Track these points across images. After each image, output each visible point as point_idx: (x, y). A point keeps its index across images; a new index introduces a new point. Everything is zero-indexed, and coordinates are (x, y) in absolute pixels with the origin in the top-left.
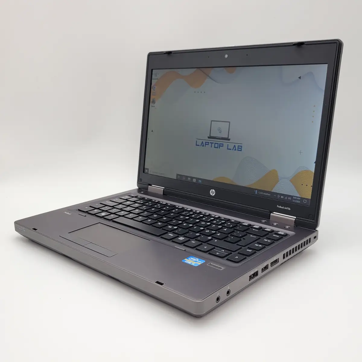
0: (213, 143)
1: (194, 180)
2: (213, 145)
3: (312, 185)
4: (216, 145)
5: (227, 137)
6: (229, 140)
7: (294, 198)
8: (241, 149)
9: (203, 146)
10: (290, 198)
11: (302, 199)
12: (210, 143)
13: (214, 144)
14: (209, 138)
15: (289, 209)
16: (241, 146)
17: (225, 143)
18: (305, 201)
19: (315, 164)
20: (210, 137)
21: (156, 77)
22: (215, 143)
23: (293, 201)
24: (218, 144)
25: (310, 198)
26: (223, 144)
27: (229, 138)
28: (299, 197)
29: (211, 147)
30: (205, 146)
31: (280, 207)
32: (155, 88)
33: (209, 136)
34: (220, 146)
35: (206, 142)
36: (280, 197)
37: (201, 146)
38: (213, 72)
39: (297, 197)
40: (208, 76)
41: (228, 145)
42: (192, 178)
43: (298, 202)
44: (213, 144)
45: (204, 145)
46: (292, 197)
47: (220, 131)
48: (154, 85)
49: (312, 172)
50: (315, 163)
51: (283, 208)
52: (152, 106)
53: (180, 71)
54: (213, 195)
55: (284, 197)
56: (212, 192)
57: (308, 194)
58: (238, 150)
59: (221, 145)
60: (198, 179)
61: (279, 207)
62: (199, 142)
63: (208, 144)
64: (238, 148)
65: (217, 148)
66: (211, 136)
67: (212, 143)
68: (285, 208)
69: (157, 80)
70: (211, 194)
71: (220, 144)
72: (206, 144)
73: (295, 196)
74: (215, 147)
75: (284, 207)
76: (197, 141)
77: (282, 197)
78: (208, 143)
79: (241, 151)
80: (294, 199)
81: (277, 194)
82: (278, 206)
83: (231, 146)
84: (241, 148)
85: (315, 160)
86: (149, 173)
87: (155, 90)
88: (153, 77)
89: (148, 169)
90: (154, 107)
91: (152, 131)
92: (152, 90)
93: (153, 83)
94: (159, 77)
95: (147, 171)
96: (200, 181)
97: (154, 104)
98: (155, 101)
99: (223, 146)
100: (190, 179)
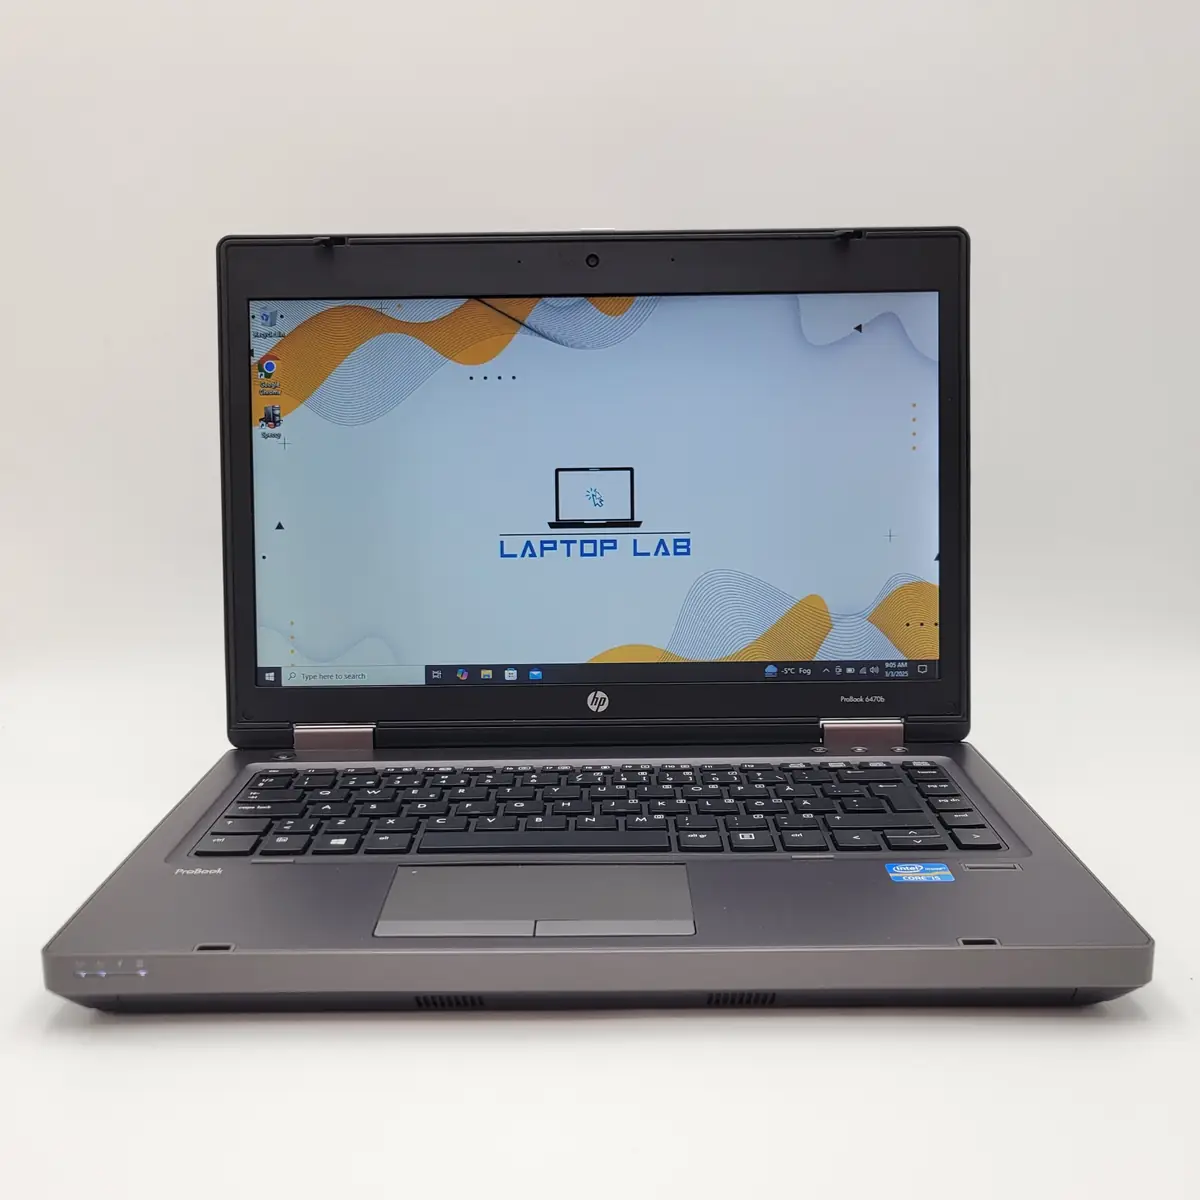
0: (575, 542)
1: (511, 675)
2: (575, 548)
3: (938, 621)
4: (589, 548)
5: (629, 517)
6: (638, 524)
7: (887, 665)
8: (689, 550)
9: (533, 555)
10: (874, 670)
11: (913, 664)
12: (562, 542)
13: (579, 543)
14: (552, 525)
15: (882, 699)
16: (688, 541)
17: (624, 537)
18: (922, 669)
19: (937, 562)
20: (558, 524)
21: (273, 330)
22: (583, 542)
23: (887, 675)
24: (594, 542)
25: (934, 654)
26: (614, 541)
27: (636, 520)
28: (904, 661)
29: (569, 555)
30: (542, 555)
31: (851, 699)
32: (270, 366)
33: (554, 521)
34: (603, 548)
35: (542, 542)
36: (844, 670)
37: (523, 556)
38: (540, 313)
39: (897, 662)
40: (523, 325)
41: (635, 541)
42: (499, 669)
43: (901, 674)
44: (572, 545)
45: (537, 551)
46: (881, 664)
47: (597, 501)
48: (267, 357)
49: (934, 586)
50: (936, 559)
51: (861, 700)
52: (265, 436)
53: (393, 309)
54: (602, 709)
55: (857, 670)
56: (598, 702)
57: (928, 647)
58: (676, 553)
59: (605, 545)
60: (523, 669)
61: (846, 699)
62: (515, 546)
63: (555, 548)
64: (676, 547)
65: (594, 554)
66: (561, 518)
67: (568, 543)
68: (867, 700)
69: (275, 341)
70: (593, 708)
71: (602, 542)
72: (543, 549)
73: (889, 661)
74: (583, 554)
75: (864, 698)
76: (502, 542)
77: (849, 670)
78: (555, 542)
79: (688, 553)
80: (889, 669)
81: (832, 664)
82: (842, 698)
83: (648, 544)
84: (687, 547)
85: (936, 551)
86: (285, 682)
87: (272, 377)
88: (257, 326)
89: (277, 671)
90: (278, 436)
91: (280, 527)
92: (257, 377)
93: (260, 348)
94: (285, 326)
95: (270, 677)
96: (536, 674)
97: (275, 426)
98: (279, 416)
99: (615, 547)
100: (490, 672)
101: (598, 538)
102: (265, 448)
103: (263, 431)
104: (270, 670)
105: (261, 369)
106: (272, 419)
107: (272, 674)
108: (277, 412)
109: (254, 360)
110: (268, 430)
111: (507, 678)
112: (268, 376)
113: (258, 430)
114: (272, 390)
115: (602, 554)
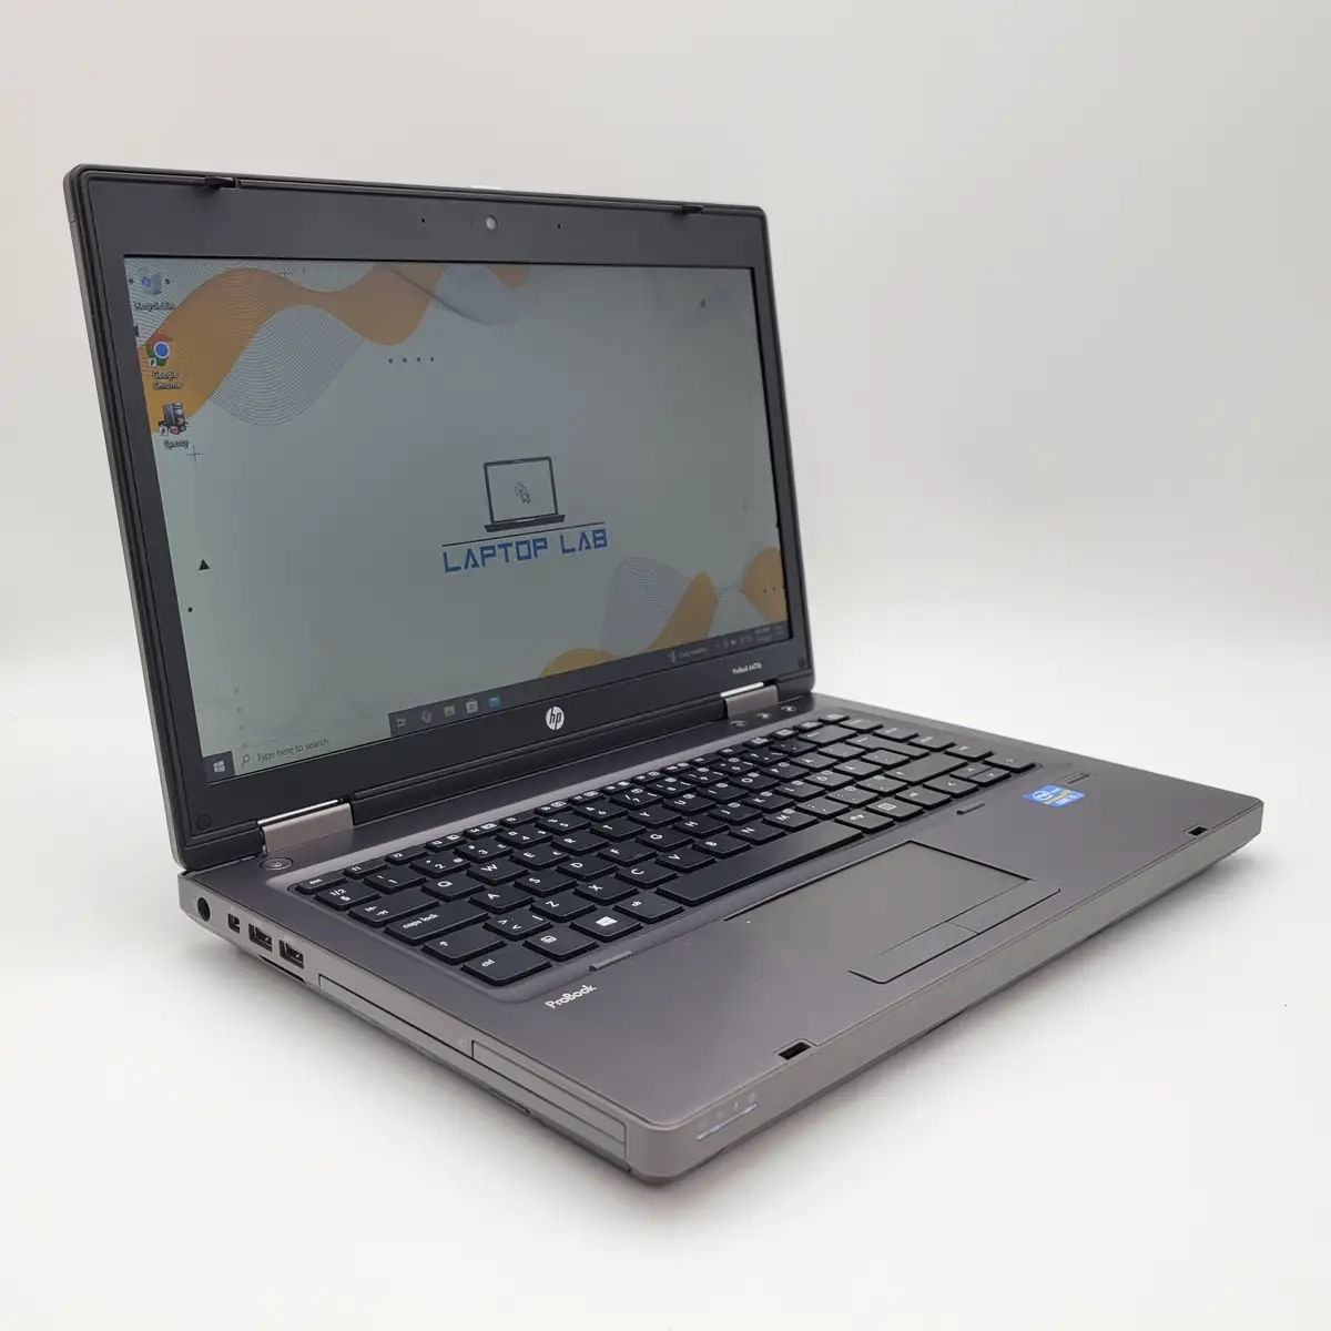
0: (511, 545)
1: (472, 707)
2: (512, 551)
3: (782, 584)
4: (523, 550)
5: (553, 512)
6: (561, 519)
7: (757, 632)
8: (605, 541)
9: (475, 565)
10: (750, 638)
11: (773, 628)
12: (500, 546)
13: (514, 545)
14: (489, 529)
16: (603, 531)
17: (551, 533)
18: (777, 631)
19: (777, 529)
20: (491, 528)
21: (159, 299)
22: (518, 544)
23: (758, 641)
24: (527, 542)
25: (783, 615)
26: (544, 540)
27: (560, 513)
28: (767, 626)
29: (507, 561)
30: (484, 564)
31: (741, 671)
32: (163, 351)
33: (489, 523)
34: (536, 548)
35: (483, 549)
36: (729, 644)
37: (466, 567)
38: (450, 280)
39: (763, 627)
40: (431, 294)
41: (562, 537)
42: (459, 702)
43: (766, 639)
44: (509, 549)
45: (479, 560)
46: (752, 631)
47: (525, 497)
49: (776, 549)
50: (775, 527)
51: (747, 670)
52: (169, 445)
54: (559, 725)
55: (738, 641)
56: (555, 719)
58: (596, 547)
59: (537, 544)
60: (481, 697)
61: (736, 671)
63: (494, 555)
64: (595, 539)
65: (529, 557)
66: (496, 519)
67: (505, 546)
68: (750, 668)
69: (164, 315)
70: (552, 726)
71: (534, 541)
72: (484, 557)
73: (757, 628)
74: (519, 558)
75: (748, 667)
76: (445, 555)
77: (733, 642)
78: (492, 548)
80: (759, 636)
81: (719, 638)
82: (734, 670)
83: (572, 539)
84: (604, 538)
85: (775, 518)
86: (240, 769)
87: (168, 364)
88: (137, 294)
89: (227, 757)
90: (185, 444)
91: (204, 566)
92: (147, 366)
93: (146, 324)
94: (173, 294)
95: (220, 767)
96: (495, 700)
97: (180, 431)
98: (182, 416)
99: (545, 547)
100: (452, 708)
102: (170, 464)
103: (166, 438)
104: (217, 758)
105: (151, 355)
106: (174, 422)
107: (221, 763)
108: (179, 412)
109: (141, 341)
110: (172, 438)
111: (469, 711)
112: (161, 363)
113: (158, 438)
114: (169, 383)
115: (536, 556)
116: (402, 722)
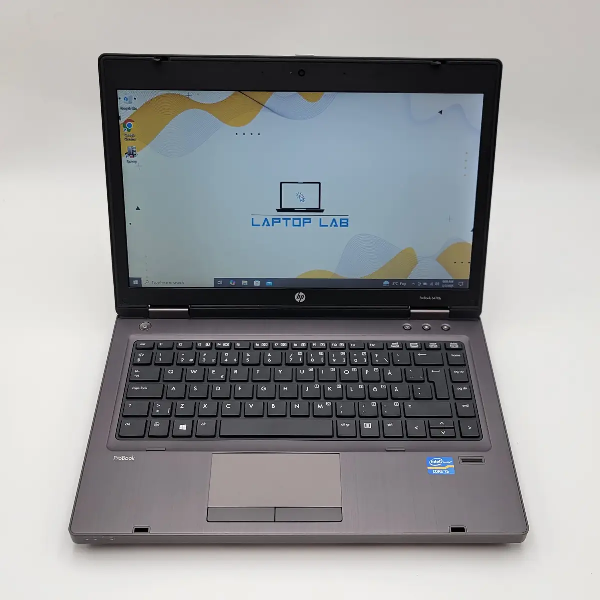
0: (290, 219)
1: (257, 284)
2: (290, 223)
3: (470, 262)
4: (297, 223)
5: (318, 208)
6: (322, 211)
7: (444, 282)
8: (348, 224)
9: (269, 225)
10: (438, 284)
11: (456, 281)
12: (283, 219)
13: (292, 220)
14: (278, 211)
15: (440, 299)
16: (347, 220)
17: (315, 217)
18: (461, 284)
19: (472, 233)
20: (282, 210)
21: (130, 106)
22: (294, 219)
23: (443, 286)
24: (300, 220)
25: (467, 277)
26: (310, 219)
27: (322, 209)
28: (452, 280)
29: (287, 226)
30: (273, 226)
31: (425, 298)
32: (130, 126)
33: (280, 209)
34: (304, 223)
35: (273, 219)
36: (422, 285)
37: (263, 226)
38: (275, 100)
39: (449, 280)
40: (264, 106)
41: (321, 219)
42: (251, 281)
43: (450, 286)
44: (288, 221)
45: (271, 224)
46: (441, 281)
47: (302, 199)
49: (470, 244)
50: (472, 231)
51: (430, 298)
52: (129, 162)
53: (195, 96)
54: (302, 301)
55: (429, 284)
56: (300, 298)
57: (464, 273)
58: (341, 226)
59: (306, 221)
60: (263, 281)
61: (422, 298)
62: (259, 221)
63: (280, 222)
64: (341, 223)
65: (300, 226)
66: (283, 207)
67: (287, 220)
68: (433, 298)
69: (132, 112)
70: (298, 300)
71: (304, 219)
72: (274, 222)
73: (445, 280)
74: (294, 226)
75: (431, 298)
76: (253, 219)
77: (425, 284)
78: (280, 219)
79: (347, 226)
80: (444, 284)
81: (416, 281)
82: (421, 298)
83: (327, 221)
84: (347, 223)
85: (472, 227)
86: (144, 285)
87: (132, 131)
88: (122, 103)
89: (140, 280)
90: (136, 162)
91: (138, 209)
92: (123, 131)
93: (124, 115)
94: (138, 104)
95: (136, 283)
96: (270, 283)
97: (134, 157)
98: (135, 152)
99: (310, 222)
100: (247, 282)
101: (302, 218)
102: (128, 167)
103: (128, 160)
104: (135, 279)
105: (125, 127)
106: (132, 154)
107: (137, 281)
108: (135, 150)
109: (121, 122)
110: (130, 159)
111: (255, 285)
112: (129, 131)
113: (125, 159)
114: (132, 138)
115: (304, 226)
116: (220, 283)
